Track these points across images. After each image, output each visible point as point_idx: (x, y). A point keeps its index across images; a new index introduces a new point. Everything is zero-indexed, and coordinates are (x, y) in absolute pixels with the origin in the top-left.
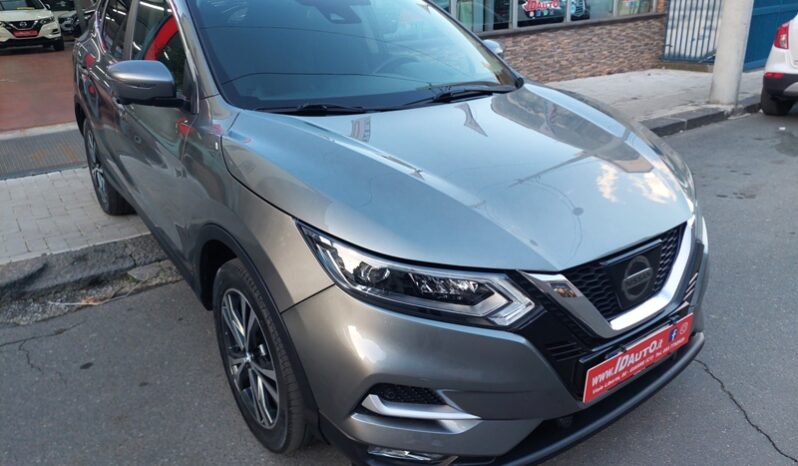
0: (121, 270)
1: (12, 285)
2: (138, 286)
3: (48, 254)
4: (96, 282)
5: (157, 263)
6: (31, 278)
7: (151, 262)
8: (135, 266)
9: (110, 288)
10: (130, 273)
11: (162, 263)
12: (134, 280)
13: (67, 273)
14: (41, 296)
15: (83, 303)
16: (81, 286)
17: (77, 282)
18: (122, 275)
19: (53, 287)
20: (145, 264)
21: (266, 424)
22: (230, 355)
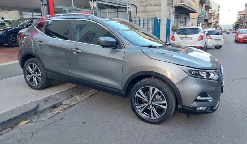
0: (60, 102)
1: (33, 110)
2: (68, 106)
3: (33, 101)
4: (54, 107)
5: (68, 99)
6: (37, 107)
7: (67, 99)
8: (63, 101)
9: (60, 108)
10: (63, 103)
11: (69, 99)
12: (65, 105)
13: (45, 105)
14: (41, 112)
15: (57, 112)
16: (51, 108)
17: (50, 107)
18: (61, 104)
19: (44, 109)
20: (65, 100)
21: (157, 117)
22: (137, 106)
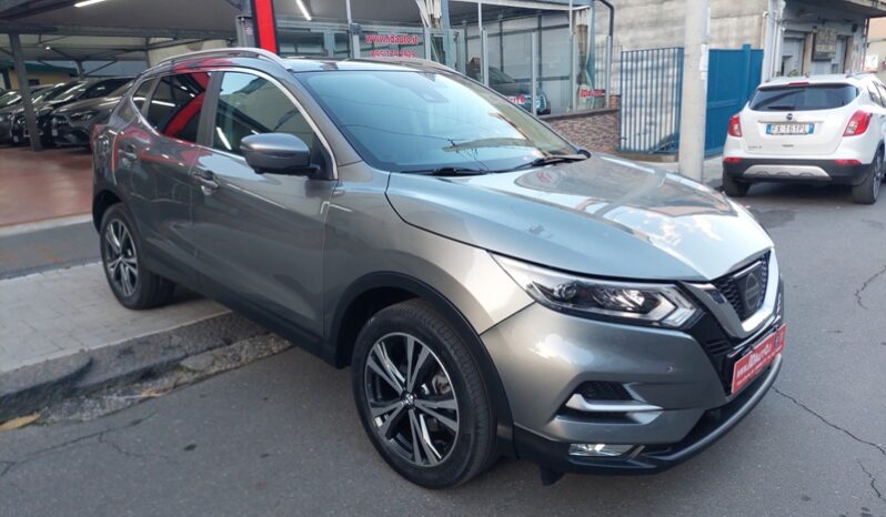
0: (174, 361)
1: (63, 381)
2: (197, 375)
3: (86, 349)
4: (148, 375)
5: (208, 352)
6: (81, 373)
7: (202, 351)
8: (187, 356)
9: (166, 381)
10: (183, 363)
11: (214, 351)
12: (189, 370)
13: (116, 366)
14: (95, 391)
15: (144, 395)
16: (134, 379)
17: (129, 375)
18: (175, 366)
19: (106, 382)
20: (197, 354)
21: (434, 462)
22: (374, 406)
